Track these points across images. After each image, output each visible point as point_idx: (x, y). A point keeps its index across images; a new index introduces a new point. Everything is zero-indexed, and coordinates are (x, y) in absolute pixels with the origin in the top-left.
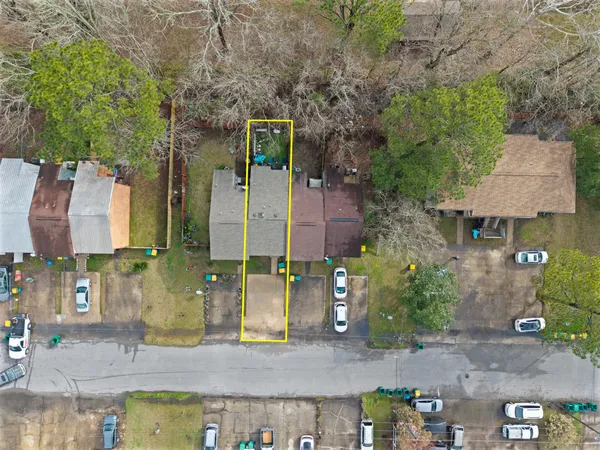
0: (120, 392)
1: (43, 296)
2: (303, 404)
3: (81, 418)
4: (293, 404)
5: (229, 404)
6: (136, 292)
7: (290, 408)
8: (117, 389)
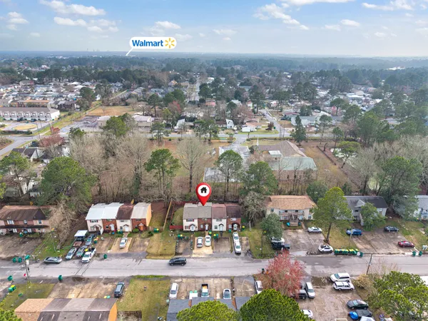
0: (129, 275)
1: (105, 245)
2: (224, 280)
3: (104, 286)
4: (219, 279)
5: (184, 280)
6: (146, 243)
7: (217, 281)
8: (127, 274)
